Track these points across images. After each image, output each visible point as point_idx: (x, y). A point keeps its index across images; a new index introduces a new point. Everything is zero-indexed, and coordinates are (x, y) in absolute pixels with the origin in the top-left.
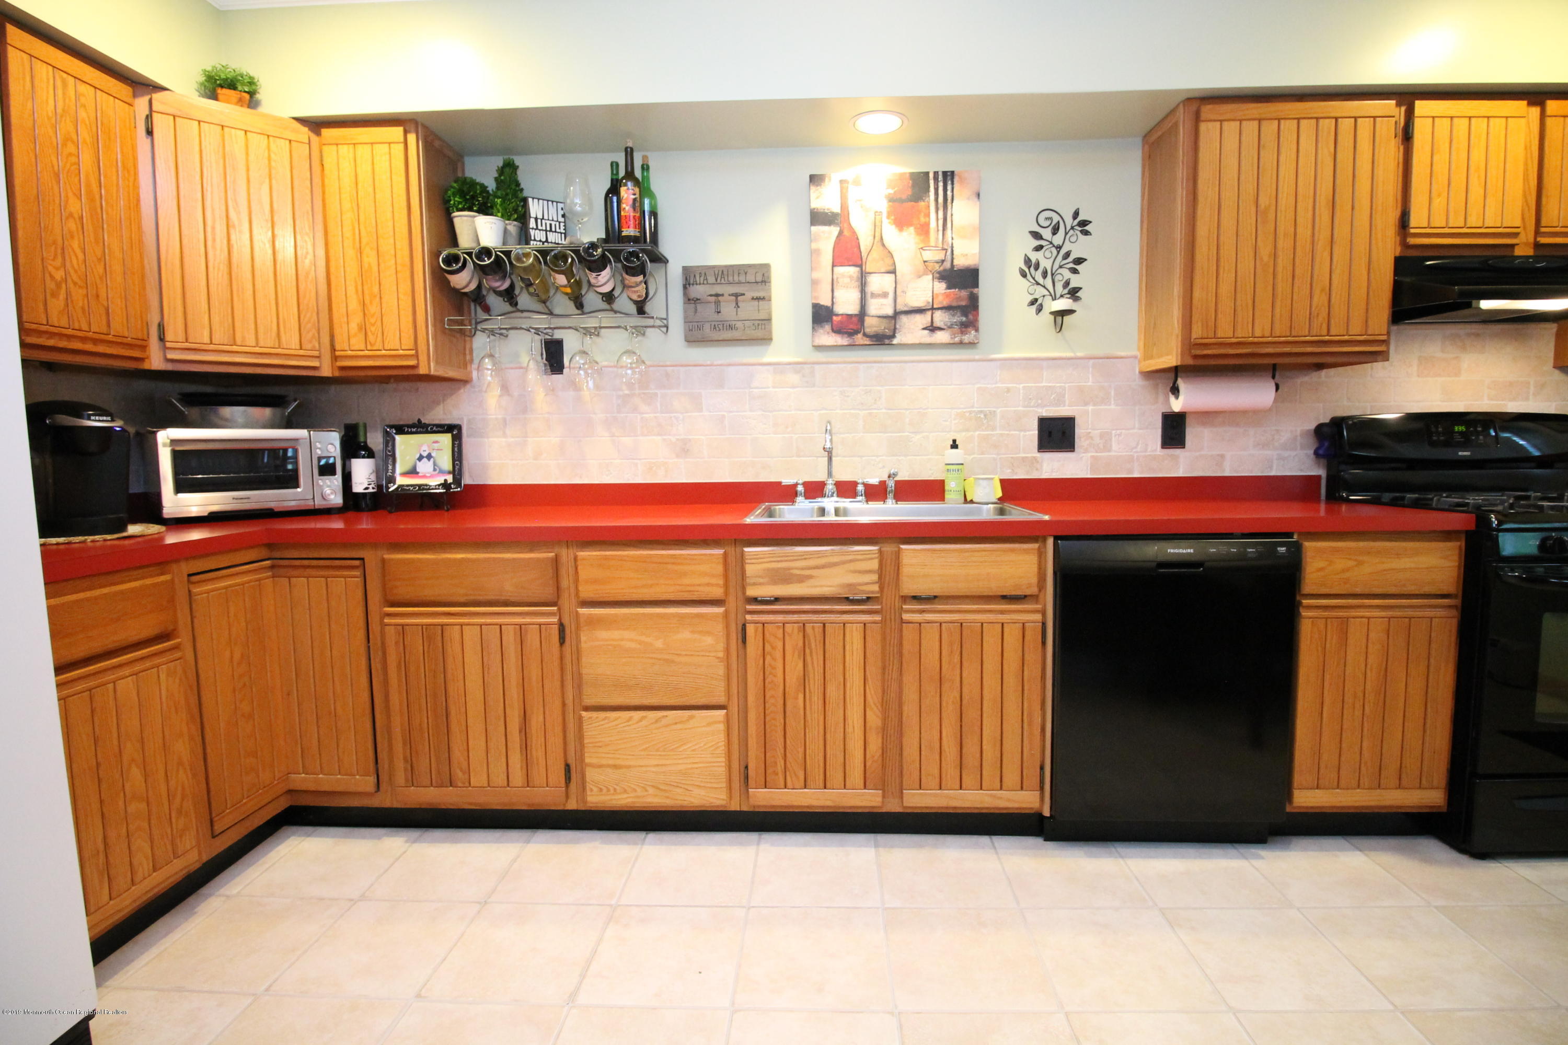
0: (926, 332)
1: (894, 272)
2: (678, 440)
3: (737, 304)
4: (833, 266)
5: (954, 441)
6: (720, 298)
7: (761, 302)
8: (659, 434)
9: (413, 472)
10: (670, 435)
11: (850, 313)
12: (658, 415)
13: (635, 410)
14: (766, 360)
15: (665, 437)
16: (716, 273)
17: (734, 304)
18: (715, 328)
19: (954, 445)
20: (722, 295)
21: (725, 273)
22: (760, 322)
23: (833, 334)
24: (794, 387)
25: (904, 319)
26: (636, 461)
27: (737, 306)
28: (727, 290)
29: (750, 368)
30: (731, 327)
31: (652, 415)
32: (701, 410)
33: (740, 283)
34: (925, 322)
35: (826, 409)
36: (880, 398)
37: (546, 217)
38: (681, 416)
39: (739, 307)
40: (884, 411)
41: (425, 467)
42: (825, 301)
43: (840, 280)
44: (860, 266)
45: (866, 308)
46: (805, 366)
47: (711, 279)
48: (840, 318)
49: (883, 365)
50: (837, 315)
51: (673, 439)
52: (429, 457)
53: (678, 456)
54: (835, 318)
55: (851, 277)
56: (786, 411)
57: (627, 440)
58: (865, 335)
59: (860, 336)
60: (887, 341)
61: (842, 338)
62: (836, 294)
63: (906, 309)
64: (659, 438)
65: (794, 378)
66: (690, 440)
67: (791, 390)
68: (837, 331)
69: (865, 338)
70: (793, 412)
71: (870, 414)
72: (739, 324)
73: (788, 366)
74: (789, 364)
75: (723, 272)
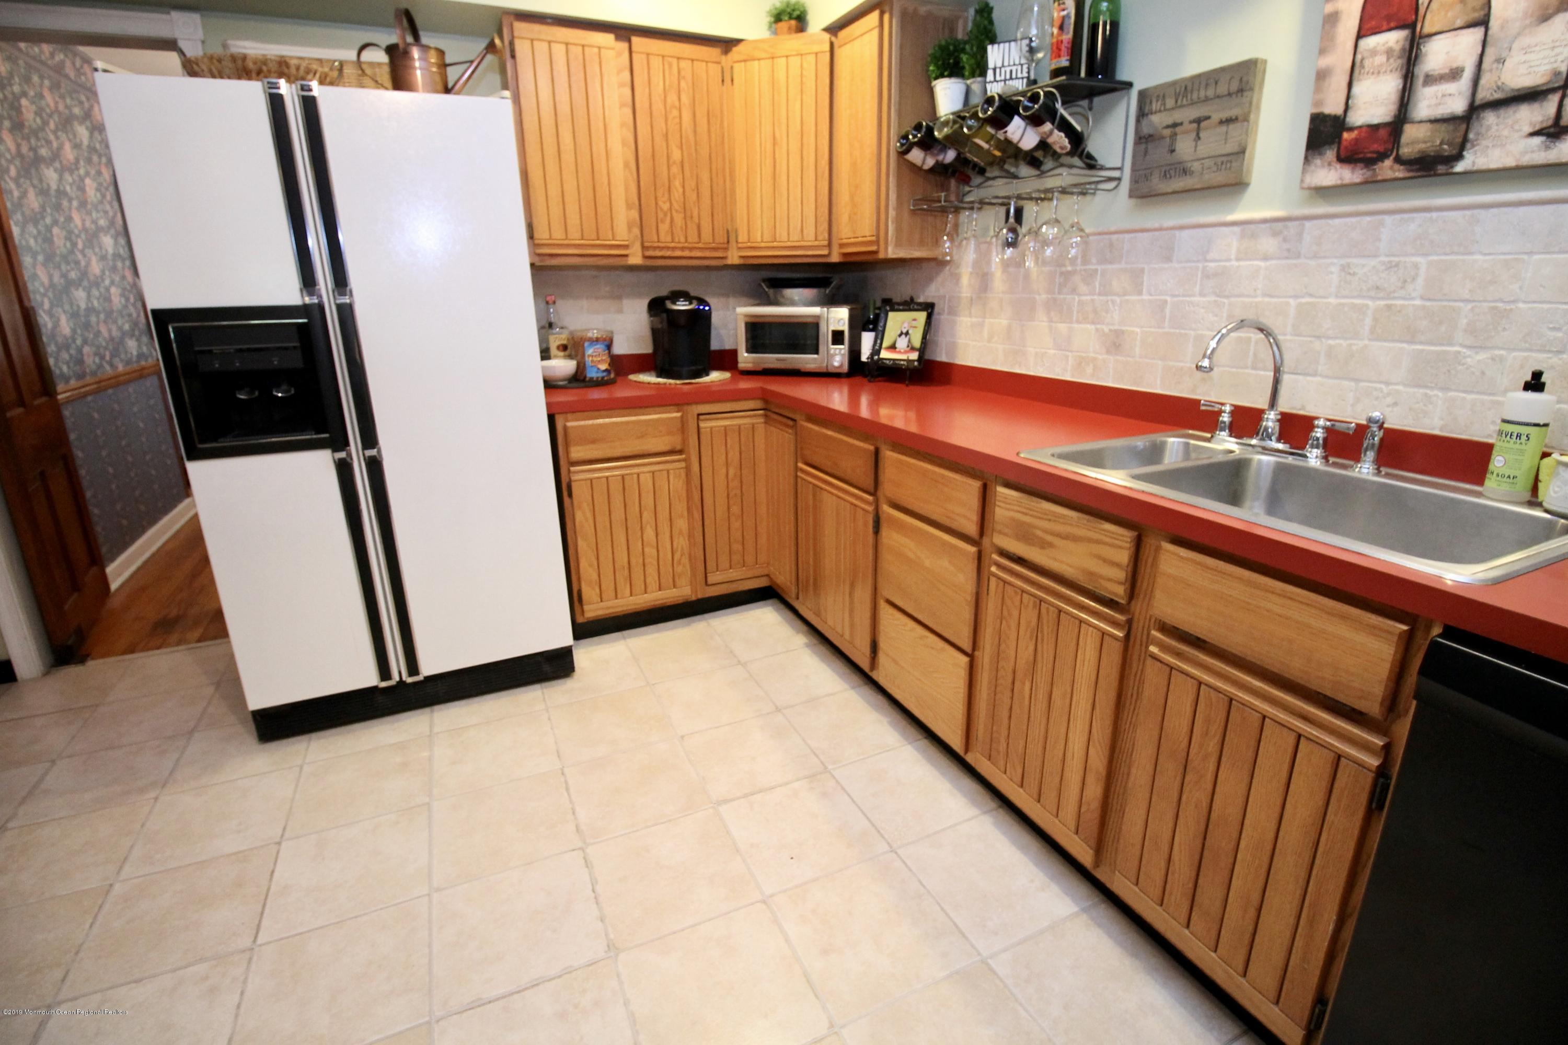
0: (1538, 140)
1: (1484, 22)
2: (1110, 330)
3: (1198, 135)
4: (1360, 36)
5: (1537, 375)
6: (1178, 129)
7: (1231, 126)
8: (1093, 323)
9: (893, 347)
10: (1103, 324)
11: (1376, 121)
12: (1096, 297)
13: (1074, 291)
14: (1231, 218)
15: (1098, 326)
16: (1178, 91)
17: (1194, 135)
18: (1165, 175)
19: (1535, 384)
20: (1181, 124)
21: (1189, 88)
22: (1225, 159)
23: (1338, 166)
24: (1266, 258)
25: (1490, 118)
26: (1067, 353)
27: (1198, 137)
28: (1186, 115)
29: (1210, 230)
30: (1185, 172)
31: (1089, 298)
32: (1140, 293)
33: (1207, 99)
34: (1540, 118)
35: (1311, 295)
36: (1414, 279)
37: (1006, 63)
38: (1118, 299)
39: (1199, 138)
40: (1418, 302)
41: (902, 343)
42: (1333, 107)
43: (1367, 63)
44: (1411, 26)
45: (1410, 107)
46: (1290, 224)
47: (1170, 103)
48: (1354, 135)
49: (1435, 215)
50: (1351, 129)
51: (1106, 330)
52: (907, 334)
53: (1108, 352)
54: (1346, 135)
55: (1389, 52)
56: (1248, 296)
57: (1062, 327)
58: (1399, 160)
59: (1388, 163)
60: (1441, 169)
61: (1353, 172)
62: (1356, 89)
63: (1498, 96)
64: (1093, 327)
65: (1268, 244)
66: (1123, 332)
67: (1262, 264)
68: (1347, 158)
69: (1397, 166)
70: (1259, 299)
71: (1389, 307)
72: (1196, 166)
73: (1263, 226)
74: (1265, 221)
75: (1186, 88)
